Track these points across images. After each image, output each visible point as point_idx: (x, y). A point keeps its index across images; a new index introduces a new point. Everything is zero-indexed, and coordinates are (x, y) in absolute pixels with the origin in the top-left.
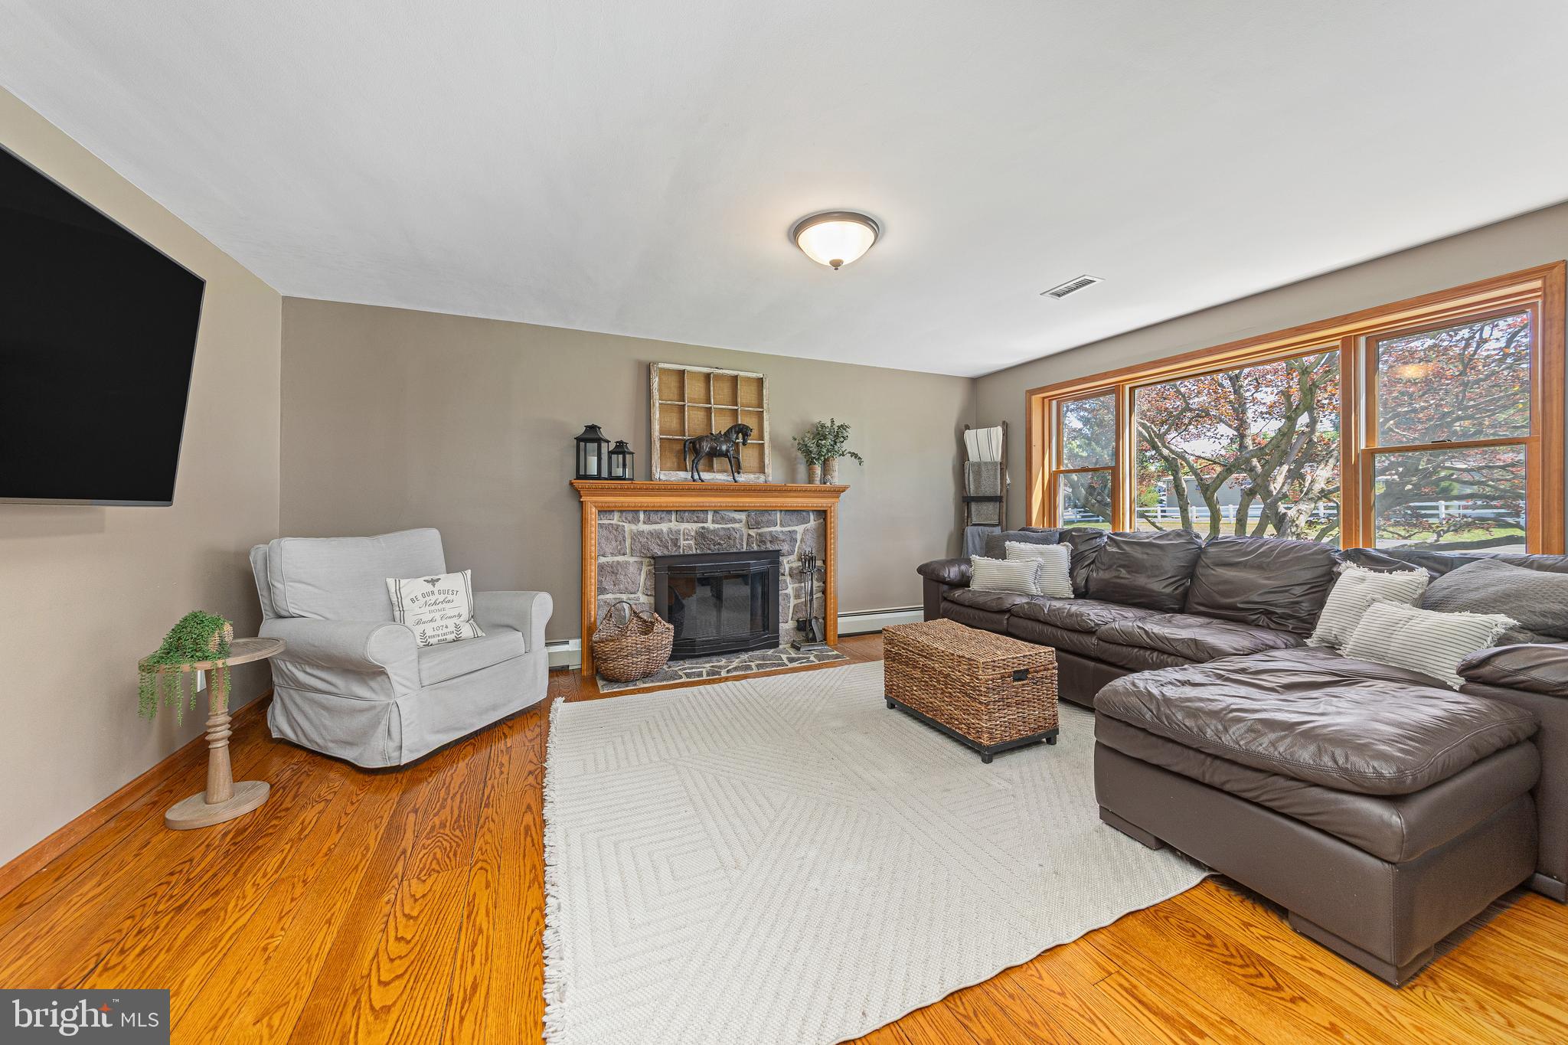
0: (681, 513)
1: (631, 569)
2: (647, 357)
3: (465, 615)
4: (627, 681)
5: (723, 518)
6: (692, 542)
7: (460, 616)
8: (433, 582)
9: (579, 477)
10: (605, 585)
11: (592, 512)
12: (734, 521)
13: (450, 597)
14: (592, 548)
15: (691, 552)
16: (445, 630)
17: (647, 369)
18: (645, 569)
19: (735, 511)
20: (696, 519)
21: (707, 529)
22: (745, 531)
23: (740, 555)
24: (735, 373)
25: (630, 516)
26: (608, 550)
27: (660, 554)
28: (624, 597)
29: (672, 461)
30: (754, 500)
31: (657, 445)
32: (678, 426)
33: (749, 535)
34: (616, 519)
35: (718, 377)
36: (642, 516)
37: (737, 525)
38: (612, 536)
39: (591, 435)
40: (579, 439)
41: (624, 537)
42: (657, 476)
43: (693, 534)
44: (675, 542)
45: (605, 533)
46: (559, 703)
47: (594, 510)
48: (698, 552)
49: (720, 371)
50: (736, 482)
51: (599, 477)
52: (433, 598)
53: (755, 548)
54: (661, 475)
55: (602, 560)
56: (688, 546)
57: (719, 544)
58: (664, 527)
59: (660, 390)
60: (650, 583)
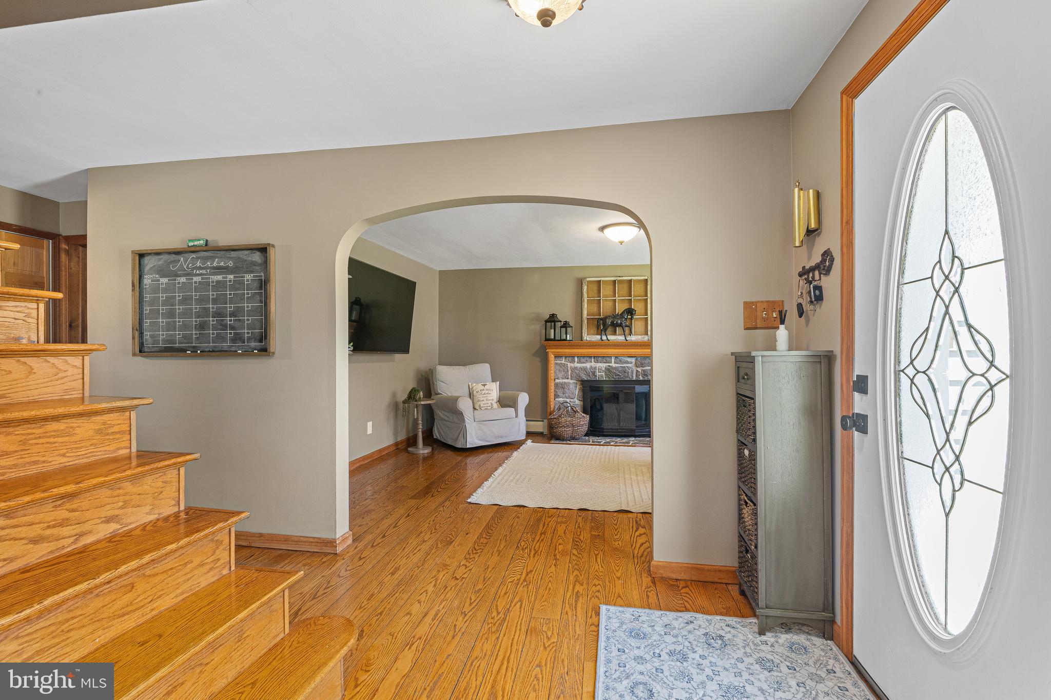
0: (596, 358)
1: (571, 386)
2: (580, 275)
3: (495, 400)
4: (563, 440)
5: (620, 361)
6: (603, 374)
7: (493, 400)
8: (484, 385)
9: (546, 340)
10: (558, 393)
11: (551, 357)
12: (627, 362)
13: (490, 392)
14: (552, 374)
15: (602, 379)
16: (487, 405)
17: (580, 282)
18: (578, 387)
19: (628, 357)
20: (605, 361)
21: (612, 367)
22: (635, 369)
23: (632, 382)
24: (630, 278)
25: (570, 359)
26: (560, 375)
27: (586, 379)
28: (568, 400)
29: (594, 330)
30: (638, 350)
31: (585, 322)
32: (597, 311)
33: (637, 371)
34: (563, 361)
35: (620, 282)
36: (576, 359)
37: (629, 365)
38: (562, 369)
39: (552, 319)
40: (546, 321)
41: (568, 369)
42: (585, 338)
43: (604, 369)
44: (594, 373)
45: (558, 367)
46: (529, 442)
47: (552, 356)
48: (607, 379)
49: (621, 278)
50: (627, 341)
51: (554, 340)
52: (484, 392)
53: (641, 378)
54: (587, 337)
55: (557, 381)
56: (601, 375)
57: (619, 375)
58: (588, 365)
59: (588, 292)
60: (581, 394)
